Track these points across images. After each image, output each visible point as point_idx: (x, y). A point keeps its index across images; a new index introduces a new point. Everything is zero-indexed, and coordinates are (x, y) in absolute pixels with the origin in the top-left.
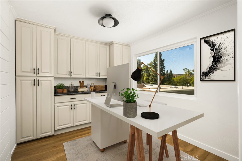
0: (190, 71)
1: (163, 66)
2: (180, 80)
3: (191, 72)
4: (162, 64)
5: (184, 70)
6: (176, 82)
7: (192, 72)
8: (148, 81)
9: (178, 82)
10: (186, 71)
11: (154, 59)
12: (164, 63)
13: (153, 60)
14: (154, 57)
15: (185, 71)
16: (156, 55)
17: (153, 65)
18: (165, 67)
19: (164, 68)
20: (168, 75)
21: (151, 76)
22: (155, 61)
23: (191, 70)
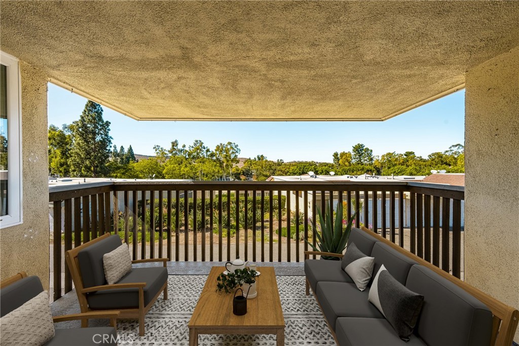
0: (165, 152)
1: (106, 135)
2: (146, 168)
3: (166, 154)
4: (105, 131)
5: (154, 148)
6: (137, 171)
7: (167, 152)
8: (65, 169)
9: (142, 172)
10: (158, 151)
11: (82, 117)
12: (109, 130)
13: (80, 118)
14: (83, 111)
15: (156, 150)
16: (86, 108)
17: (80, 130)
18: (112, 138)
19: (110, 141)
20: (124, 157)
21: (73, 158)
22: (86, 123)
23: (167, 150)
